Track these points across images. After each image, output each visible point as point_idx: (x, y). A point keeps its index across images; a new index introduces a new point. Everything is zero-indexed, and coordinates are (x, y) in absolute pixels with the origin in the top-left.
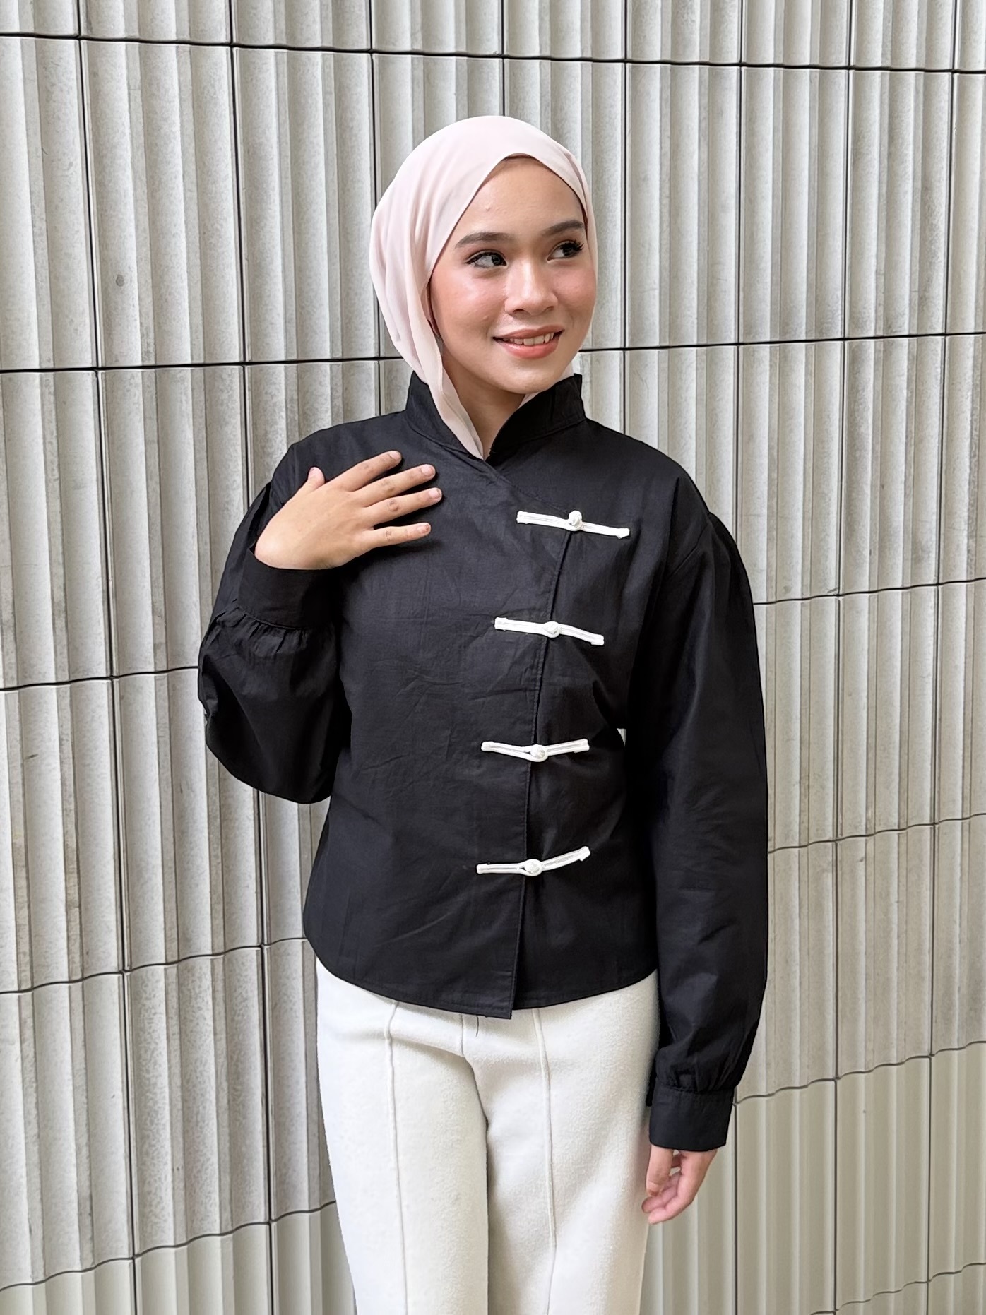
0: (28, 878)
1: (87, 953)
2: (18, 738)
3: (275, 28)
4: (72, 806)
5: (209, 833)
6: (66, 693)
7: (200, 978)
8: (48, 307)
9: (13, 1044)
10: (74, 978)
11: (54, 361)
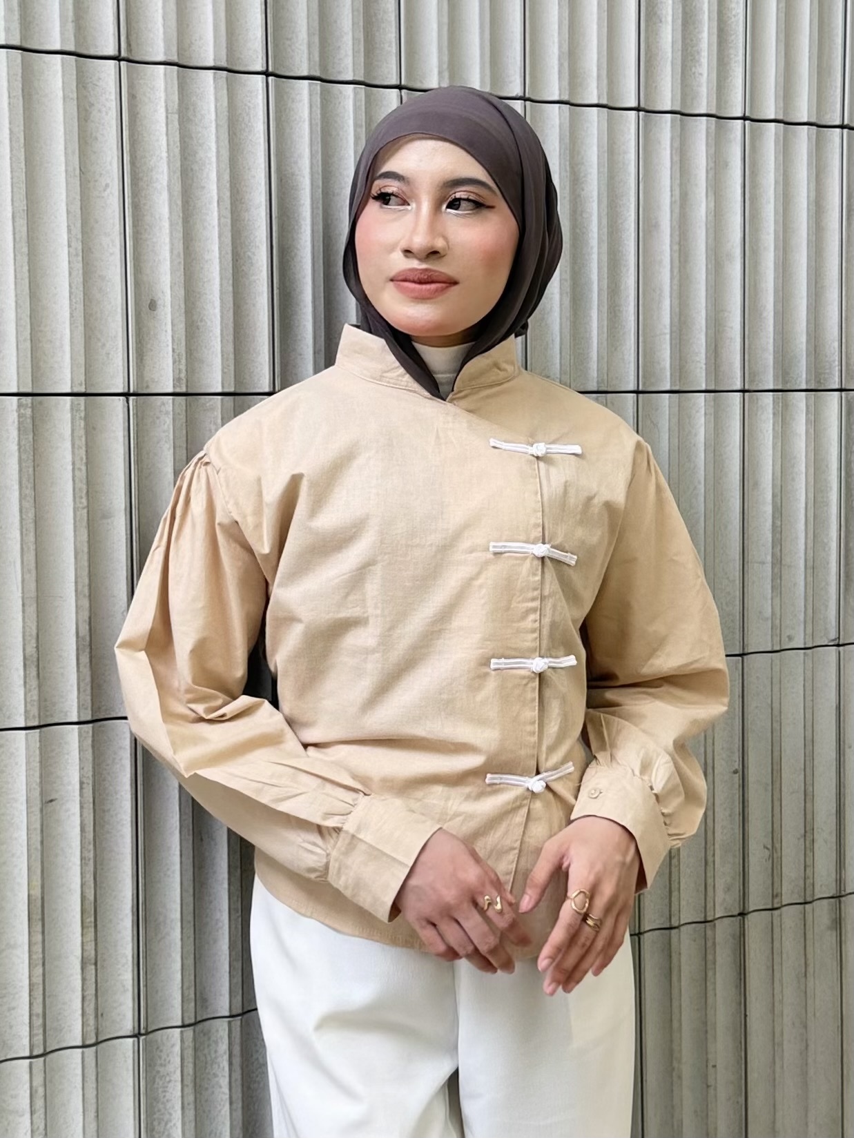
0: (43, 933)
1: (102, 1015)
2: (38, 780)
3: (309, 59)
4: (91, 855)
5: (229, 884)
6: (88, 732)
7: (216, 1042)
8: (81, 328)
9: (23, 1115)
10: (88, 1042)
11: (86, 384)
